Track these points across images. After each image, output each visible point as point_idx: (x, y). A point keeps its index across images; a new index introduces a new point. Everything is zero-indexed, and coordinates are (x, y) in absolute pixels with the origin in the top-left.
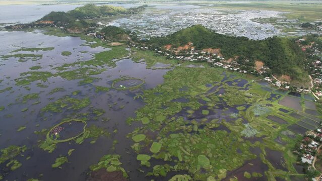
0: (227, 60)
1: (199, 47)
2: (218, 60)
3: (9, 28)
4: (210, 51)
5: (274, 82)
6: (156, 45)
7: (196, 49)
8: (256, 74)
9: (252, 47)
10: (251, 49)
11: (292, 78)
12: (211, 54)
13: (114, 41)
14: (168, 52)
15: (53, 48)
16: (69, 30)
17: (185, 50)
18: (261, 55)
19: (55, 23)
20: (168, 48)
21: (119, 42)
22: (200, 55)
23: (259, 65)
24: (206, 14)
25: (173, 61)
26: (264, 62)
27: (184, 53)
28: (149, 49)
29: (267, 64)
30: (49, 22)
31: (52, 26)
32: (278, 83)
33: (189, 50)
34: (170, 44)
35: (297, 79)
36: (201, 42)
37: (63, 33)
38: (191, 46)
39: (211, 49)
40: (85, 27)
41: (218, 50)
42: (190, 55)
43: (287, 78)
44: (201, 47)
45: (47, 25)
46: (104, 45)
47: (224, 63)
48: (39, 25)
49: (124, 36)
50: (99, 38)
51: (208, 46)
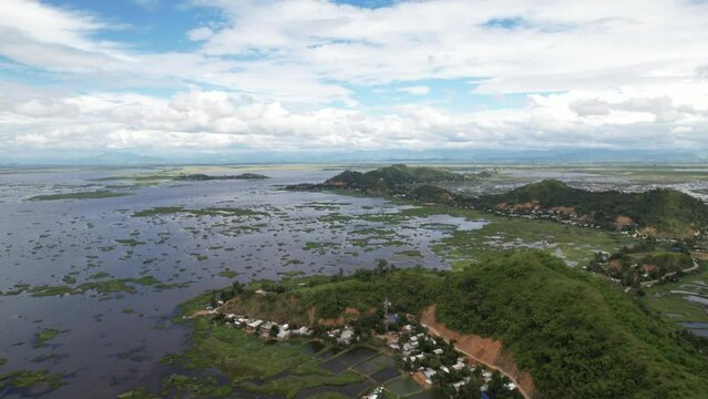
0: (580, 216)
1: (545, 206)
2: (568, 218)
3: (291, 188)
4: (561, 209)
5: (632, 233)
6: (483, 205)
7: (540, 208)
8: (612, 229)
10: (617, 203)
12: (561, 213)
13: (429, 202)
14: (500, 210)
16: (368, 191)
17: (525, 208)
19: (348, 185)
20: (502, 206)
21: (435, 202)
22: (545, 213)
23: (623, 221)
25: (504, 219)
26: (632, 217)
27: (521, 212)
30: (340, 184)
31: (345, 188)
32: (635, 235)
33: (532, 208)
34: (506, 201)
35: (665, 230)
36: (552, 200)
38: (536, 204)
39: (563, 208)
40: (392, 189)
41: (572, 209)
42: (530, 214)
44: (549, 206)
45: (339, 187)
46: (415, 204)
47: (574, 221)
48: (328, 186)
49: (444, 195)
50: (408, 199)
51: (560, 204)
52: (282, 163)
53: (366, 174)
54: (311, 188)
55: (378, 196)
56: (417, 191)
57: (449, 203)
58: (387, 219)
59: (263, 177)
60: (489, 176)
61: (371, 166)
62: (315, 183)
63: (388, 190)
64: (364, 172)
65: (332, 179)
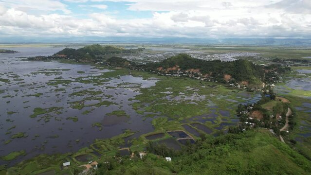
0: (204, 75)
1: (184, 69)
2: (198, 76)
3: (31, 59)
4: (192, 70)
5: (236, 85)
6: (149, 68)
7: (181, 70)
8: (225, 82)
9: (223, 66)
10: (222, 67)
11: (249, 83)
12: (193, 73)
13: (117, 67)
14: (160, 72)
15: (70, 70)
16: (80, 60)
17: (173, 70)
18: (229, 71)
19: (68, 57)
20: (160, 69)
21: (121, 67)
22: (184, 73)
23: (227, 77)
24: (195, 54)
25: (163, 77)
26: (231, 75)
27: (171, 72)
28: (145, 70)
29: (233, 76)
30: (63, 56)
31: (66, 59)
32: (239, 86)
33: (177, 70)
34: (162, 66)
35: (252, 83)
36: (186, 65)
37: (76, 63)
38: (178, 68)
39: (193, 70)
40: (94, 59)
41: (198, 70)
42: (176, 73)
43: (246, 83)
44: (185, 69)
45: (62, 58)
46: (110, 68)
47: (201, 77)
48: (55, 58)
49: (126, 63)
50: (105, 65)
51: (191, 68)
52: (29, 43)
53: (78, 50)
54: (44, 59)
55: (86, 64)
56: (109, 60)
57: (129, 68)
58: (95, 81)
59: (13, 52)
60: (142, 50)
61: (80, 45)
62: (47, 55)
63: (92, 60)
64: (76, 48)
65: (57, 53)
